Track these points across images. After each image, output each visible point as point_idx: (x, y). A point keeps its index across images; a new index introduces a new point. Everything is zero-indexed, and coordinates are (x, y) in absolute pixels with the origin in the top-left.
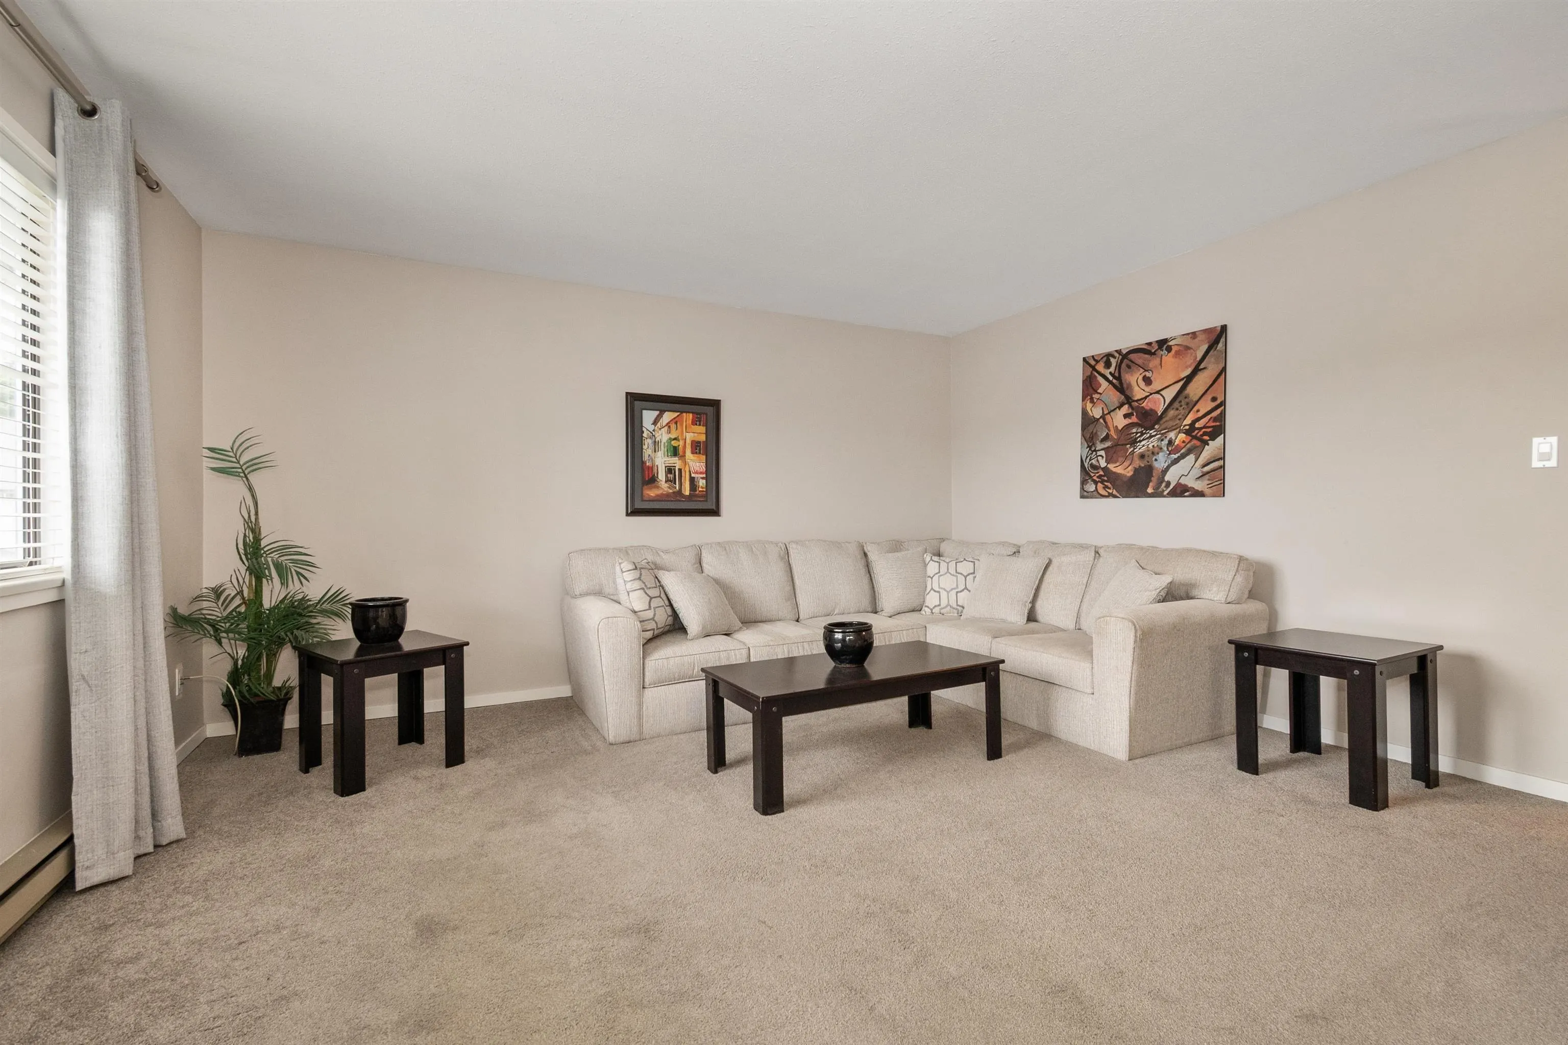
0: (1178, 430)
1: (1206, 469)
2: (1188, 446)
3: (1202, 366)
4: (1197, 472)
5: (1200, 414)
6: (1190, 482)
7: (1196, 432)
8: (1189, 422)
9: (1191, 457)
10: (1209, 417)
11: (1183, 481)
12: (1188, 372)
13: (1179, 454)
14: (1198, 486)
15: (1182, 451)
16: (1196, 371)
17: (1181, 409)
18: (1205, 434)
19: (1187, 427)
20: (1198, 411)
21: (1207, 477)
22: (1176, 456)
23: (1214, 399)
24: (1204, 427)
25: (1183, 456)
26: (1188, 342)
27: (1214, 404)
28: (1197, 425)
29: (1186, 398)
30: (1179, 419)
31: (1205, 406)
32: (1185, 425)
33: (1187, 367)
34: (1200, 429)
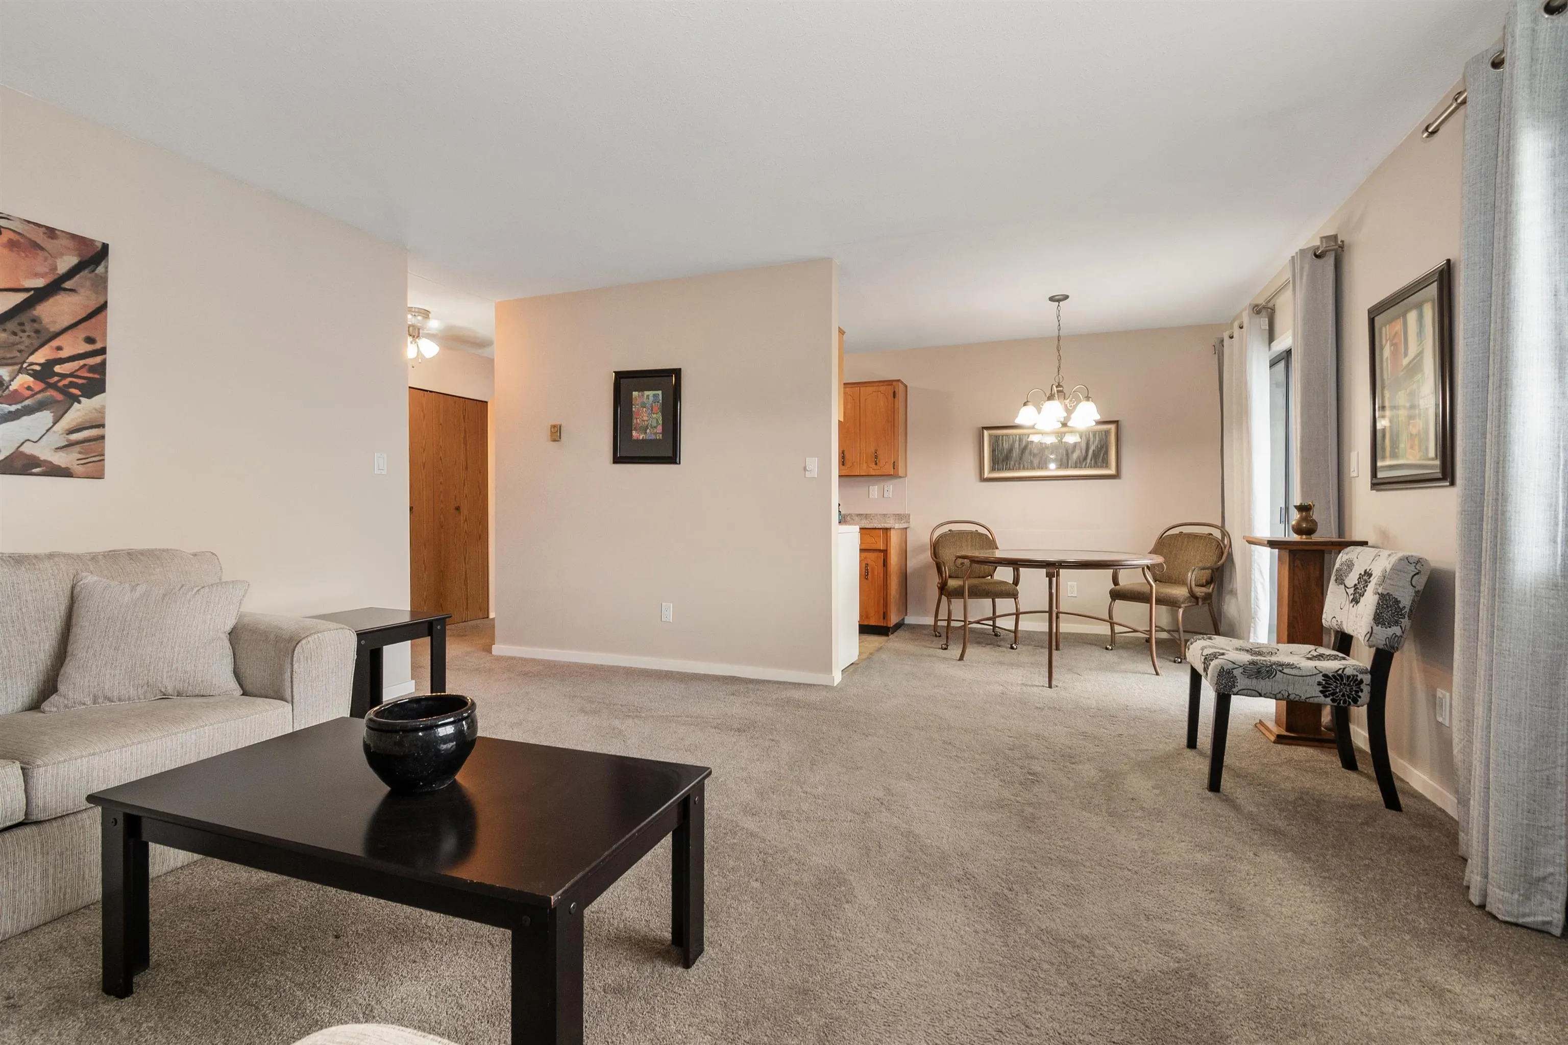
0: (17, 367)
1: (75, 437)
2: (40, 396)
3: (67, 285)
4: (57, 437)
5: (64, 354)
6: (44, 452)
7: (56, 379)
8: (42, 361)
9: (45, 417)
10: (82, 362)
11: (28, 449)
12: (40, 283)
13: (19, 406)
14: (61, 459)
15: (27, 403)
16: (55, 287)
17: (24, 335)
18: (72, 385)
19: (38, 368)
20: (59, 348)
21: (77, 448)
22: (13, 408)
23: (90, 340)
24: (71, 375)
25: (29, 411)
26: (39, 237)
27: (89, 348)
28: (57, 369)
29: (34, 321)
30: (20, 351)
31: (72, 345)
32: (32, 364)
33: (37, 275)
34: (63, 376)
